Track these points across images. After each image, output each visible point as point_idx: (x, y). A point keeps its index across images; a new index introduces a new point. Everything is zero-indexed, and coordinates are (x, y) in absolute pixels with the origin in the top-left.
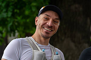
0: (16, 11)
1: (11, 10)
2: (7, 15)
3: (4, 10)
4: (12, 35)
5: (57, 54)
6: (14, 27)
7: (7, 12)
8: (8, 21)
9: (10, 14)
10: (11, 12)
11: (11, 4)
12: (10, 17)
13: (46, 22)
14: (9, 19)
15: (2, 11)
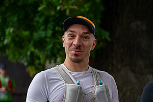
0: (57, 28)
1: (52, 27)
2: (46, 34)
3: (42, 28)
4: (52, 61)
5: (101, 84)
6: (56, 51)
7: (45, 29)
8: (46, 42)
9: (50, 33)
10: (51, 30)
11: (51, 19)
12: (50, 38)
13: (72, 42)
14: (48, 40)
15: (39, 28)
